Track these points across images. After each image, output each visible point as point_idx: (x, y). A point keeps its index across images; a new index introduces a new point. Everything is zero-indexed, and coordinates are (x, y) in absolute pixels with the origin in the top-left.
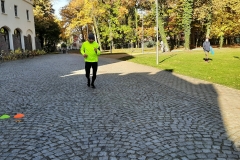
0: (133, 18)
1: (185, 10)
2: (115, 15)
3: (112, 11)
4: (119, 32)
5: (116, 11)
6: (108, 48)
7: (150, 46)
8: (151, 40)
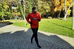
0: (11, 9)
1: (30, 7)
2: (4, 8)
3: (3, 7)
4: (6, 14)
5: (4, 7)
6: (2, 20)
7: (18, 19)
8: (18, 17)
